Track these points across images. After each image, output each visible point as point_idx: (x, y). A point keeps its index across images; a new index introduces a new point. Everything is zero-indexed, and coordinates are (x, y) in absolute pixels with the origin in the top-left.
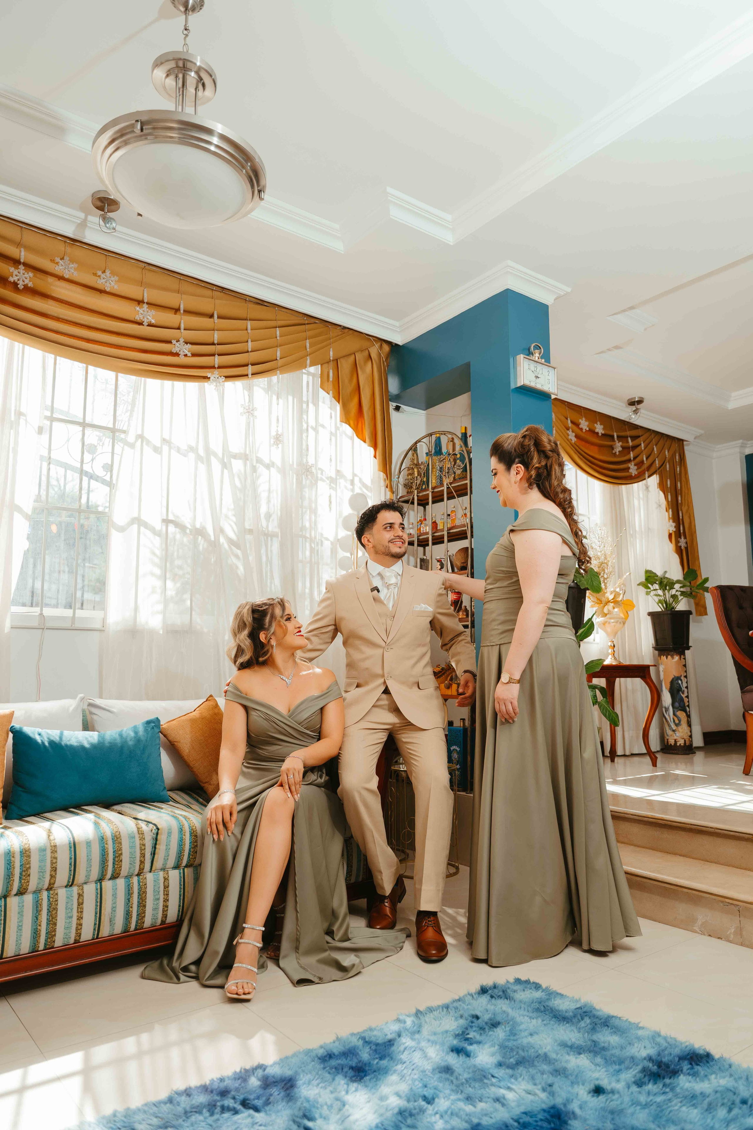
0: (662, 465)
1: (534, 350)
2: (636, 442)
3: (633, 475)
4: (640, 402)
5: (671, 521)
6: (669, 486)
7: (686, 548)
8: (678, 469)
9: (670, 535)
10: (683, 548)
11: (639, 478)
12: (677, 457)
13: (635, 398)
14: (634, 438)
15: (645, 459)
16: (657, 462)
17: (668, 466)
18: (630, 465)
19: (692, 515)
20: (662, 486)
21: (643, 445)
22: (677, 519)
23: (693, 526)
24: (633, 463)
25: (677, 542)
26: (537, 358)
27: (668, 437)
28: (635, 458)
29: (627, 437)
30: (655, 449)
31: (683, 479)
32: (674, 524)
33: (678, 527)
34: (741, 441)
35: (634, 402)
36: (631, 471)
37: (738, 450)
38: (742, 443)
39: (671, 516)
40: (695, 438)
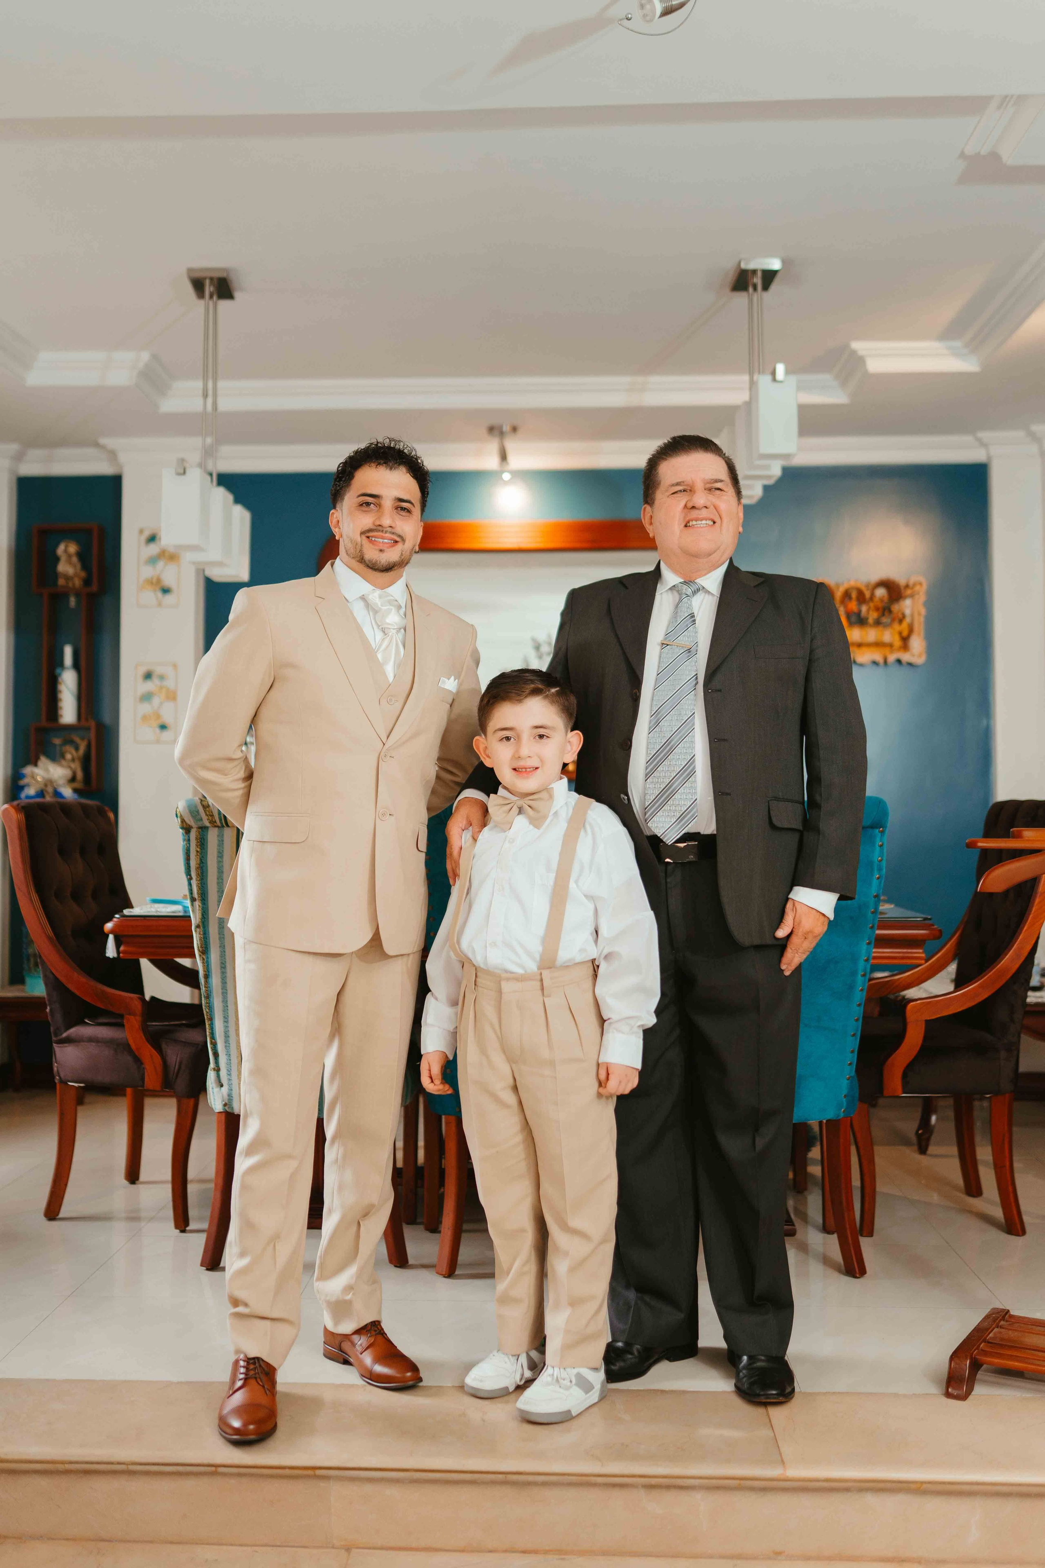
34: (16, 445)
37: (6, 464)
38: (19, 452)
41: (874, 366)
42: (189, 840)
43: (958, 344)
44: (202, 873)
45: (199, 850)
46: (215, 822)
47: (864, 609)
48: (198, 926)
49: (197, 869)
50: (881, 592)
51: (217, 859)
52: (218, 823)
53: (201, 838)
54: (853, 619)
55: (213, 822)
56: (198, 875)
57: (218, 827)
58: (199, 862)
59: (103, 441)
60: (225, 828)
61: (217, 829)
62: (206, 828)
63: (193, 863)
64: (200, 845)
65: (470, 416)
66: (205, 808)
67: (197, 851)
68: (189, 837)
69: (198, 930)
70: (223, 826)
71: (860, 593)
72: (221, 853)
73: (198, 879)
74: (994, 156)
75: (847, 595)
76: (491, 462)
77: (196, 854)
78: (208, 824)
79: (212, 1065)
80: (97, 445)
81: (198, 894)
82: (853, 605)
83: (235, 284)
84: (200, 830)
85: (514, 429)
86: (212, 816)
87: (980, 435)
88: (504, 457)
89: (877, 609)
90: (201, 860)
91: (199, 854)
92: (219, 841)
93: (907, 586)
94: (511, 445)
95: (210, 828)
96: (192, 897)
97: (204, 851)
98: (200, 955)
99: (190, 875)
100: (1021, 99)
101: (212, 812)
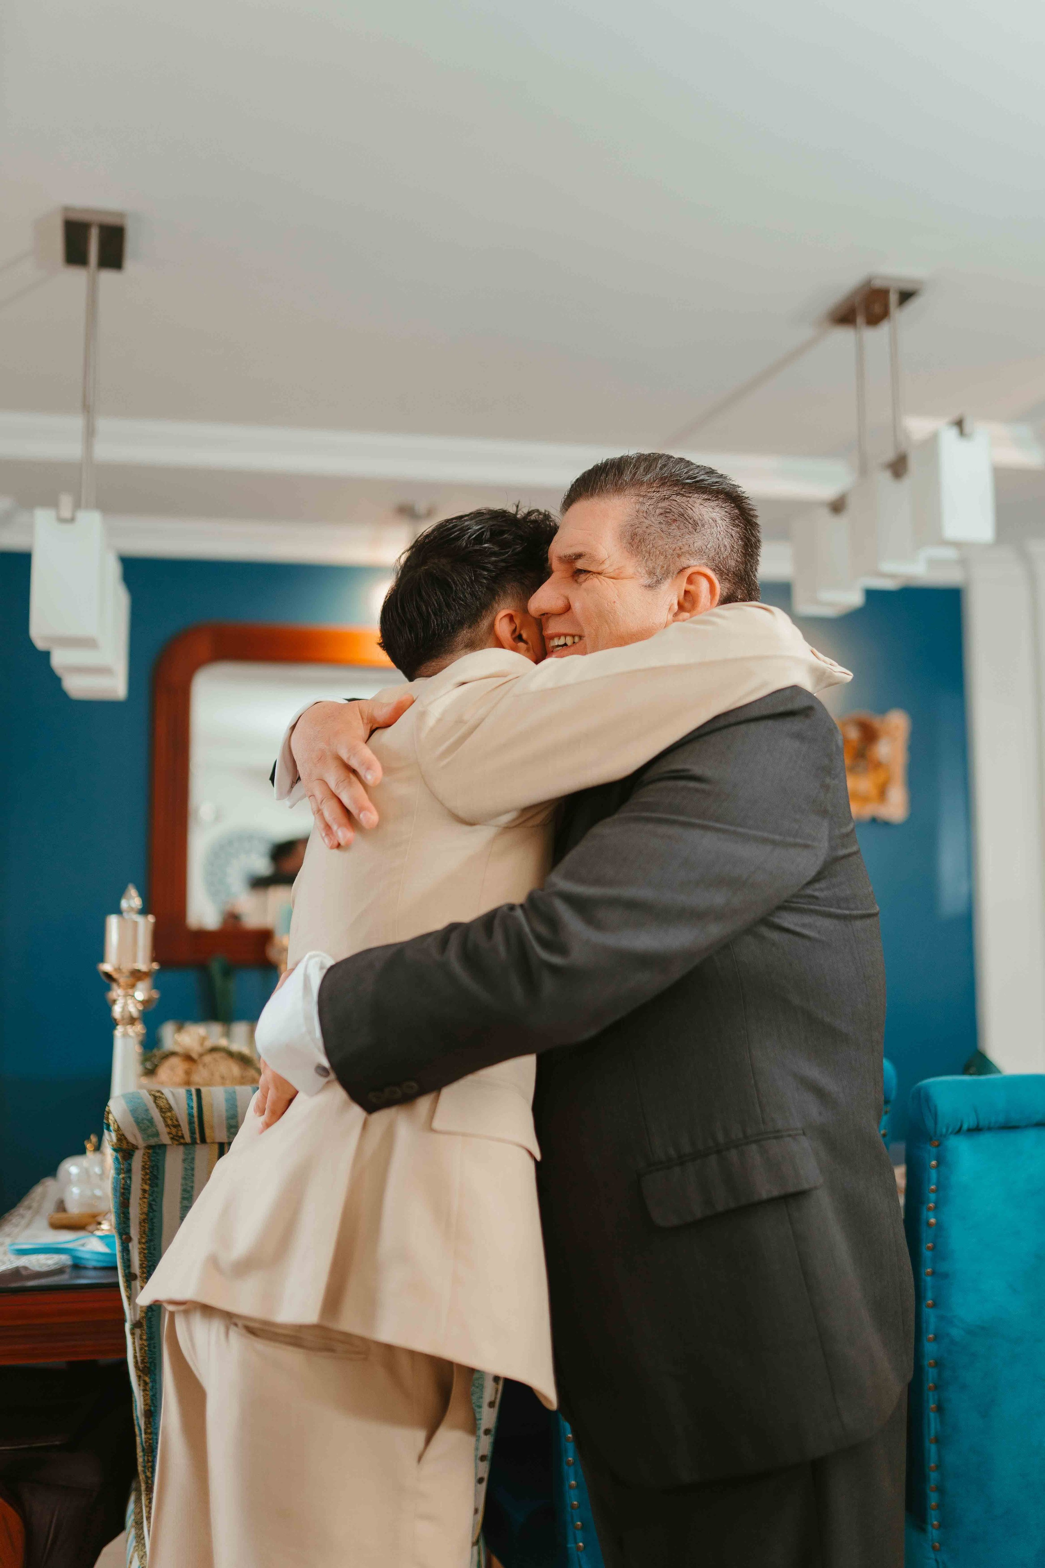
42: (129, 1171)
44: (151, 1230)
45: (147, 1187)
46: (182, 1137)
48: (137, 1325)
49: (142, 1222)
51: (181, 1202)
52: (188, 1139)
53: (153, 1167)
55: (177, 1138)
56: (143, 1233)
57: (185, 1144)
58: (145, 1210)
60: (197, 1146)
61: (181, 1148)
62: (163, 1147)
63: (135, 1212)
64: (150, 1179)
66: (164, 1112)
67: (144, 1191)
68: (130, 1165)
69: (138, 1331)
70: (194, 1142)
72: (188, 1192)
73: (143, 1241)
77: (141, 1196)
78: (166, 1139)
81: (141, 1266)
84: (150, 1151)
86: (177, 1126)
90: (150, 1205)
91: (147, 1196)
92: (186, 1168)
95: (169, 1149)
96: (130, 1273)
97: (155, 1189)
98: (139, 1377)
99: (128, 1234)
101: (177, 1121)
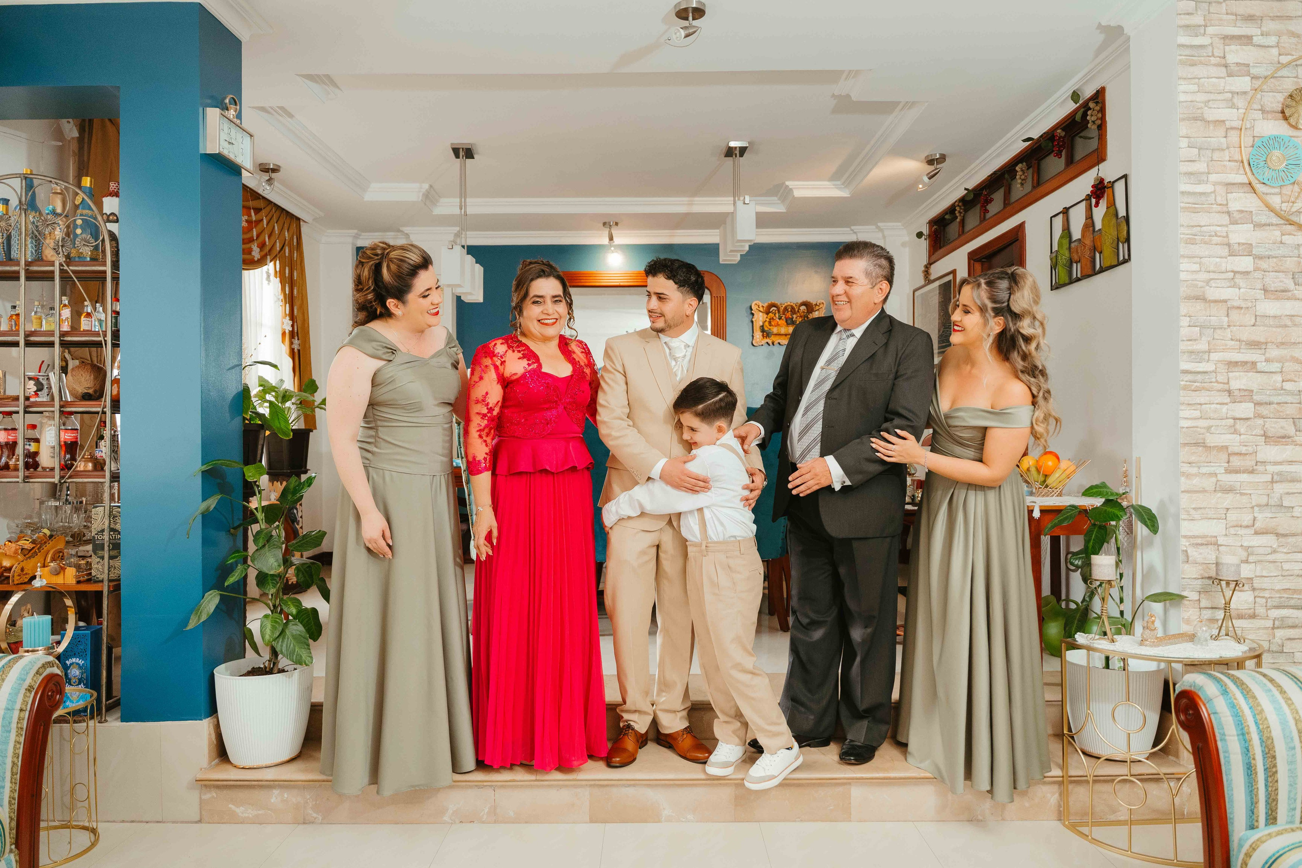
0: (282, 248)
1: (230, 104)
2: (259, 216)
3: (256, 259)
4: (275, 170)
5: (288, 318)
6: (287, 275)
7: (299, 351)
8: (295, 255)
9: (284, 334)
10: (296, 350)
11: (260, 262)
12: (295, 240)
13: (269, 164)
14: (258, 210)
15: (267, 239)
16: (278, 244)
17: (287, 251)
18: (253, 246)
19: (306, 312)
20: (281, 275)
21: (265, 221)
22: (292, 317)
23: (306, 325)
24: (256, 245)
25: (291, 343)
26: (232, 116)
27: (287, 212)
28: (258, 236)
29: (250, 209)
30: (276, 228)
31: (299, 266)
32: (290, 323)
33: (293, 326)
34: (356, 231)
35: (268, 169)
36: (253, 253)
37: (350, 240)
38: (357, 234)
39: (287, 312)
40: (314, 220)
41: (797, 193)
43: (839, 183)
47: (795, 316)
50: (803, 308)
54: (789, 322)
59: (401, 229)
65: (594, 217)
71: (793, 308)
74: (848, 96)
75: (786, 309)
76: (605, 241)
79: (472, 538)
80: (399, 231)
82: (789, 315)
83: (474, 151)
85: (617, 224)
87: (853, 227)
88: (611, 239)
89: (801, 317)
93: (816, 305)
94: (615, 232)
100: (857, 72)
